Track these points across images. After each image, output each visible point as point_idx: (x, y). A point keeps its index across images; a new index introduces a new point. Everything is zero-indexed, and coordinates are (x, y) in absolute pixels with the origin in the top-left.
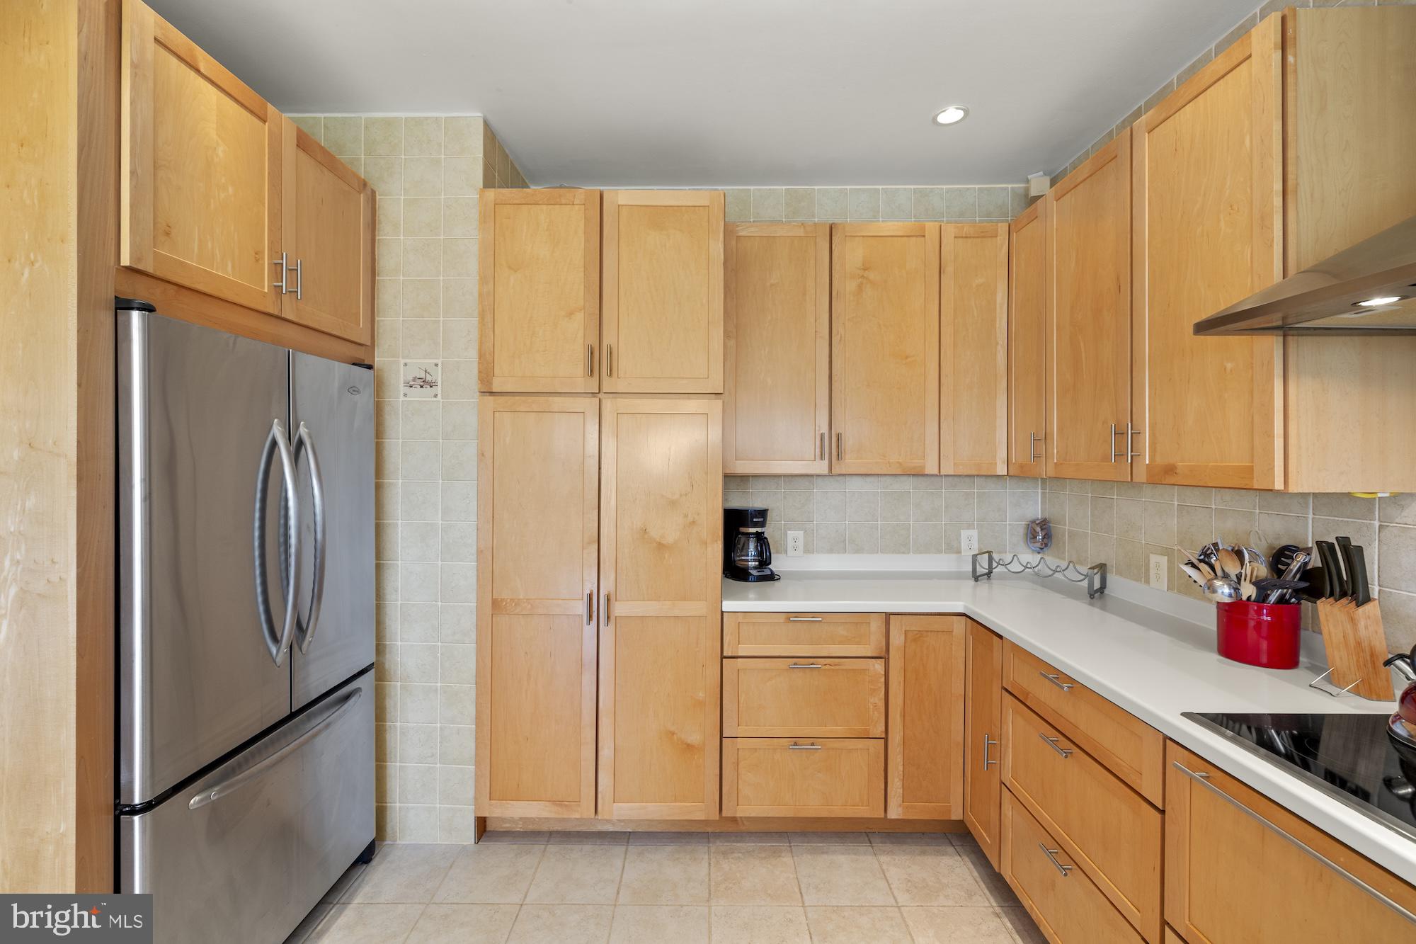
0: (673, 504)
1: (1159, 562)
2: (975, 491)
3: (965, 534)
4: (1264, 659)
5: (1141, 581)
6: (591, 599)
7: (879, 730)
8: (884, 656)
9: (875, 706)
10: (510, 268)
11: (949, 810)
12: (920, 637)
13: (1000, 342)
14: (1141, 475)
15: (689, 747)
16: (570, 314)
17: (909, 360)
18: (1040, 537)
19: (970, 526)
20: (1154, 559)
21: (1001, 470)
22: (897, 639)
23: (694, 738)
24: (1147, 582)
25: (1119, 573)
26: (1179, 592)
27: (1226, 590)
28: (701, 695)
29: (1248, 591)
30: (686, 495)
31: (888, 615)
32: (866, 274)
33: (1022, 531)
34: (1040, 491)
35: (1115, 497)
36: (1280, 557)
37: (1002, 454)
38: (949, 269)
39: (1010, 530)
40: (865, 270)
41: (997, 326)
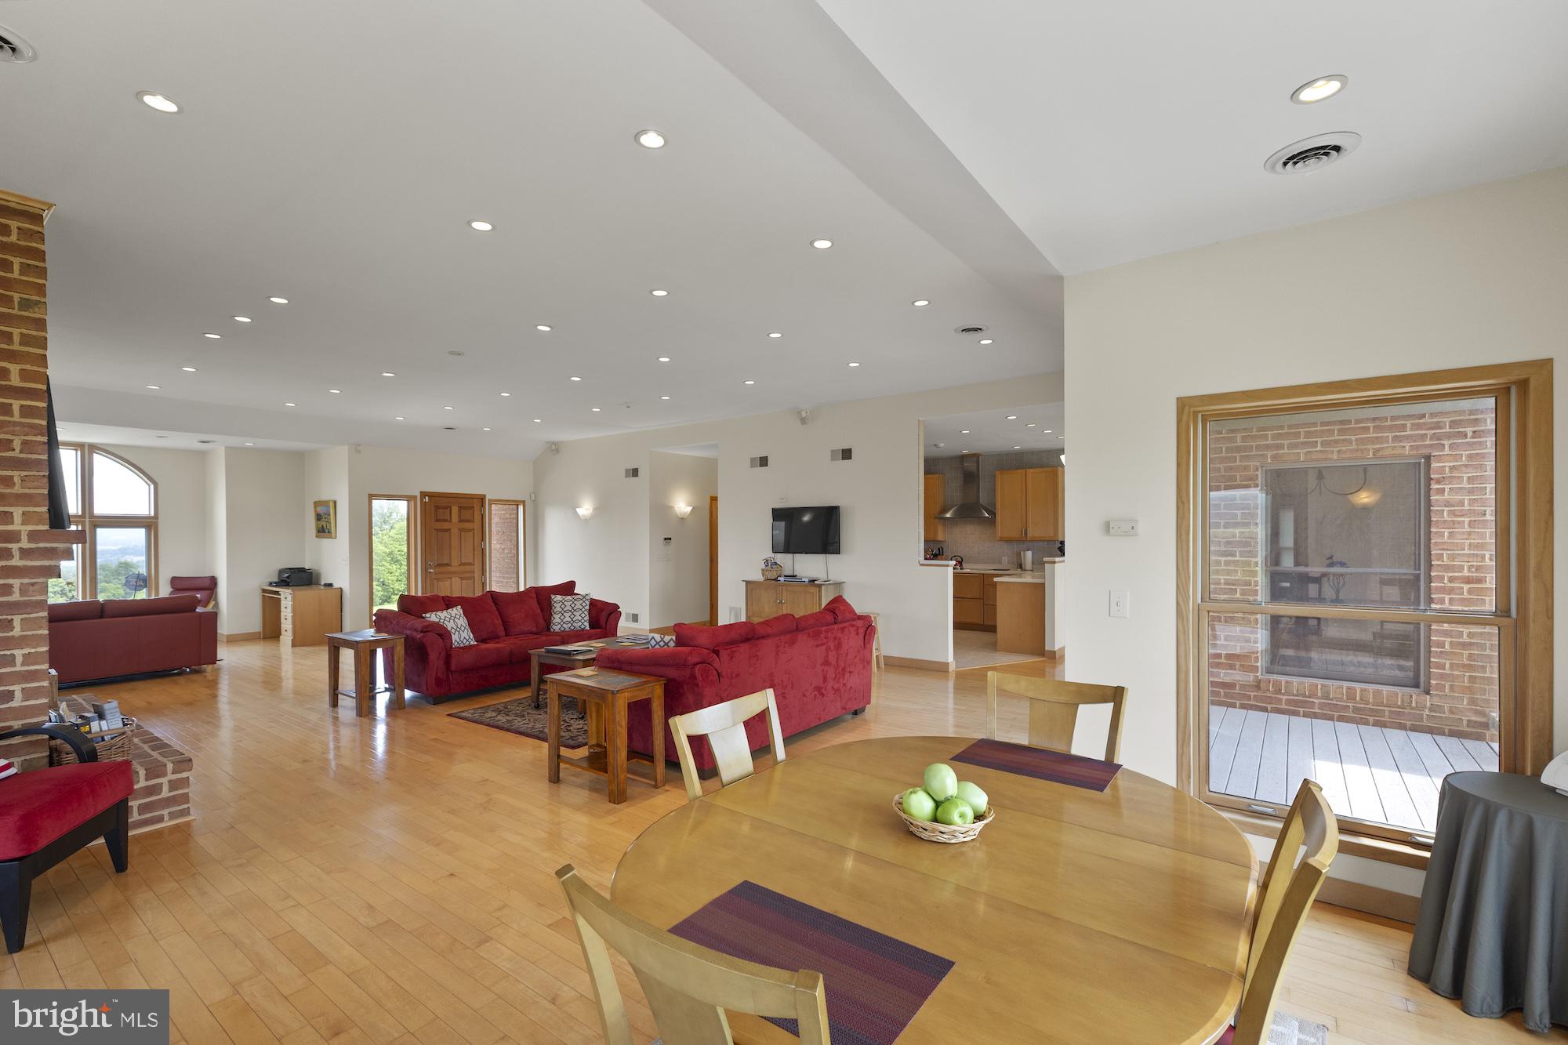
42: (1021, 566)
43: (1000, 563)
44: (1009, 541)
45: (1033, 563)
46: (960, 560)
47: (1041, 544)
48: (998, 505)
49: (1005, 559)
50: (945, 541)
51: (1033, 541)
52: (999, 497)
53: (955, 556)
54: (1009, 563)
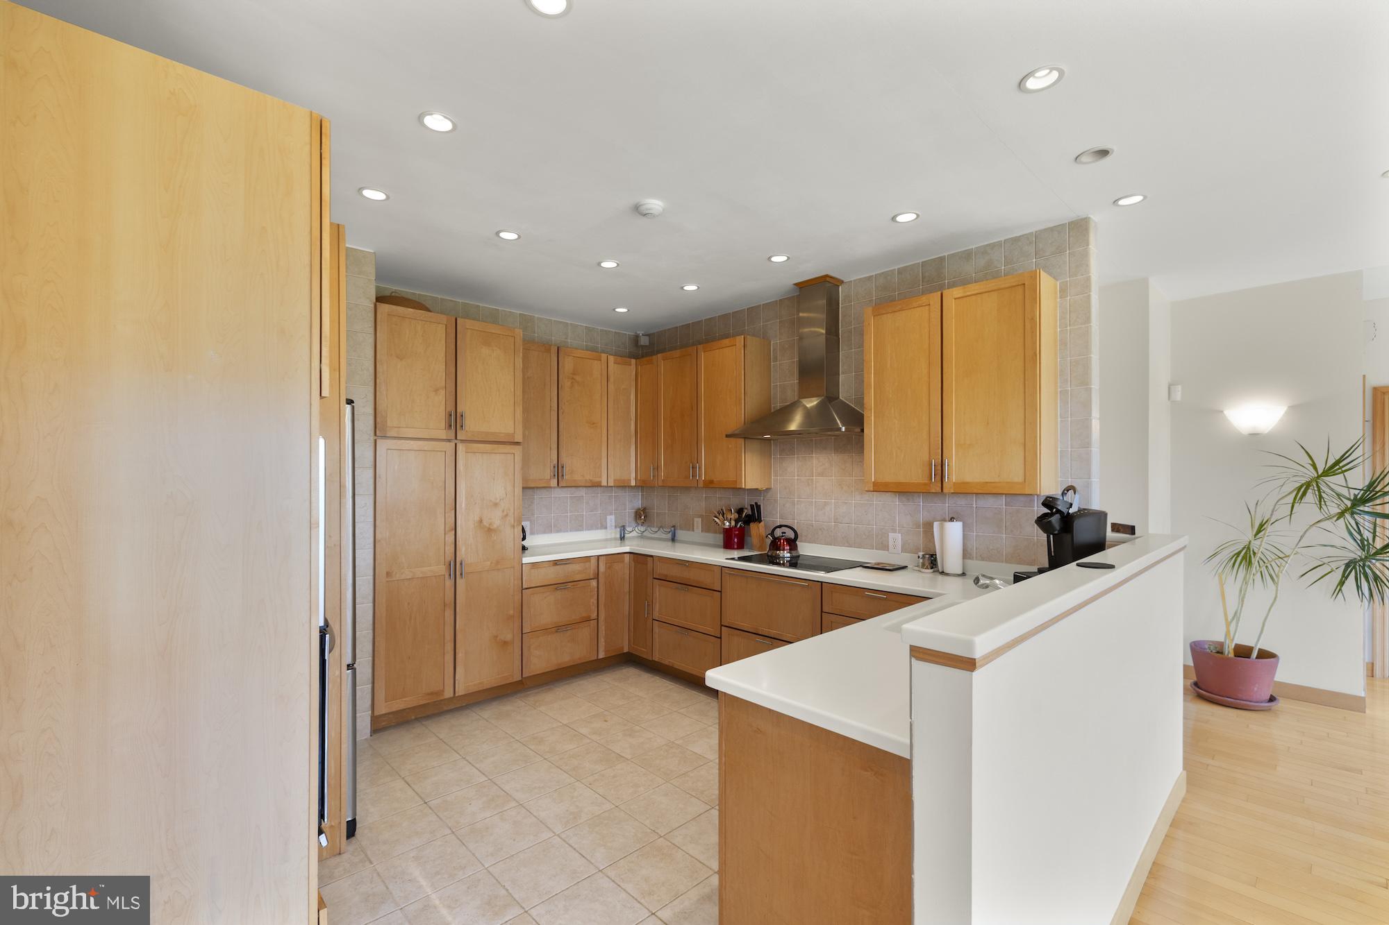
0: (496, 505)
1: (698, 521)
2: (619, 494)
3: (609, 517)
4: (736, 547)
5: (690, 530)
6: (450, 565)
7: (594, 615)
8: (597, 577)
9: (593, 603)
10: (397, 357)
11: (623, 648)
12: (611, 566)
14: (701, 485)
15: (505, 643)
16: (436, 391)
17: (595, 426)
18: (643, 517)
19: (611, 514)
20: (696, 519)
21: (633, 483)
22: (602, 568)
23: (509, 637)
24: (693, 530)
25: (681, 529)
26: (706, 532)
27: (728, 524)
28: (512, 612)
29: (733, 523)
30: (503, 499)
31: (598, 556)
33: (633, 515)
34: (646, 494)
36: (740, 511)
37: (633, 475)
38: (612, 379)
39: (628, 515)
40: (574, 374)
42: (932, 562)
43: (885, 547)
44: (903, 491)
45: (966, 554)
46: (792, 535)
47: (990, 502)
48: (870, 399)
49: (895, 539)
50: (768, 490)
51: (964, 491)
52: (871, 378)
53: (780, 526)
54: (904, 550)
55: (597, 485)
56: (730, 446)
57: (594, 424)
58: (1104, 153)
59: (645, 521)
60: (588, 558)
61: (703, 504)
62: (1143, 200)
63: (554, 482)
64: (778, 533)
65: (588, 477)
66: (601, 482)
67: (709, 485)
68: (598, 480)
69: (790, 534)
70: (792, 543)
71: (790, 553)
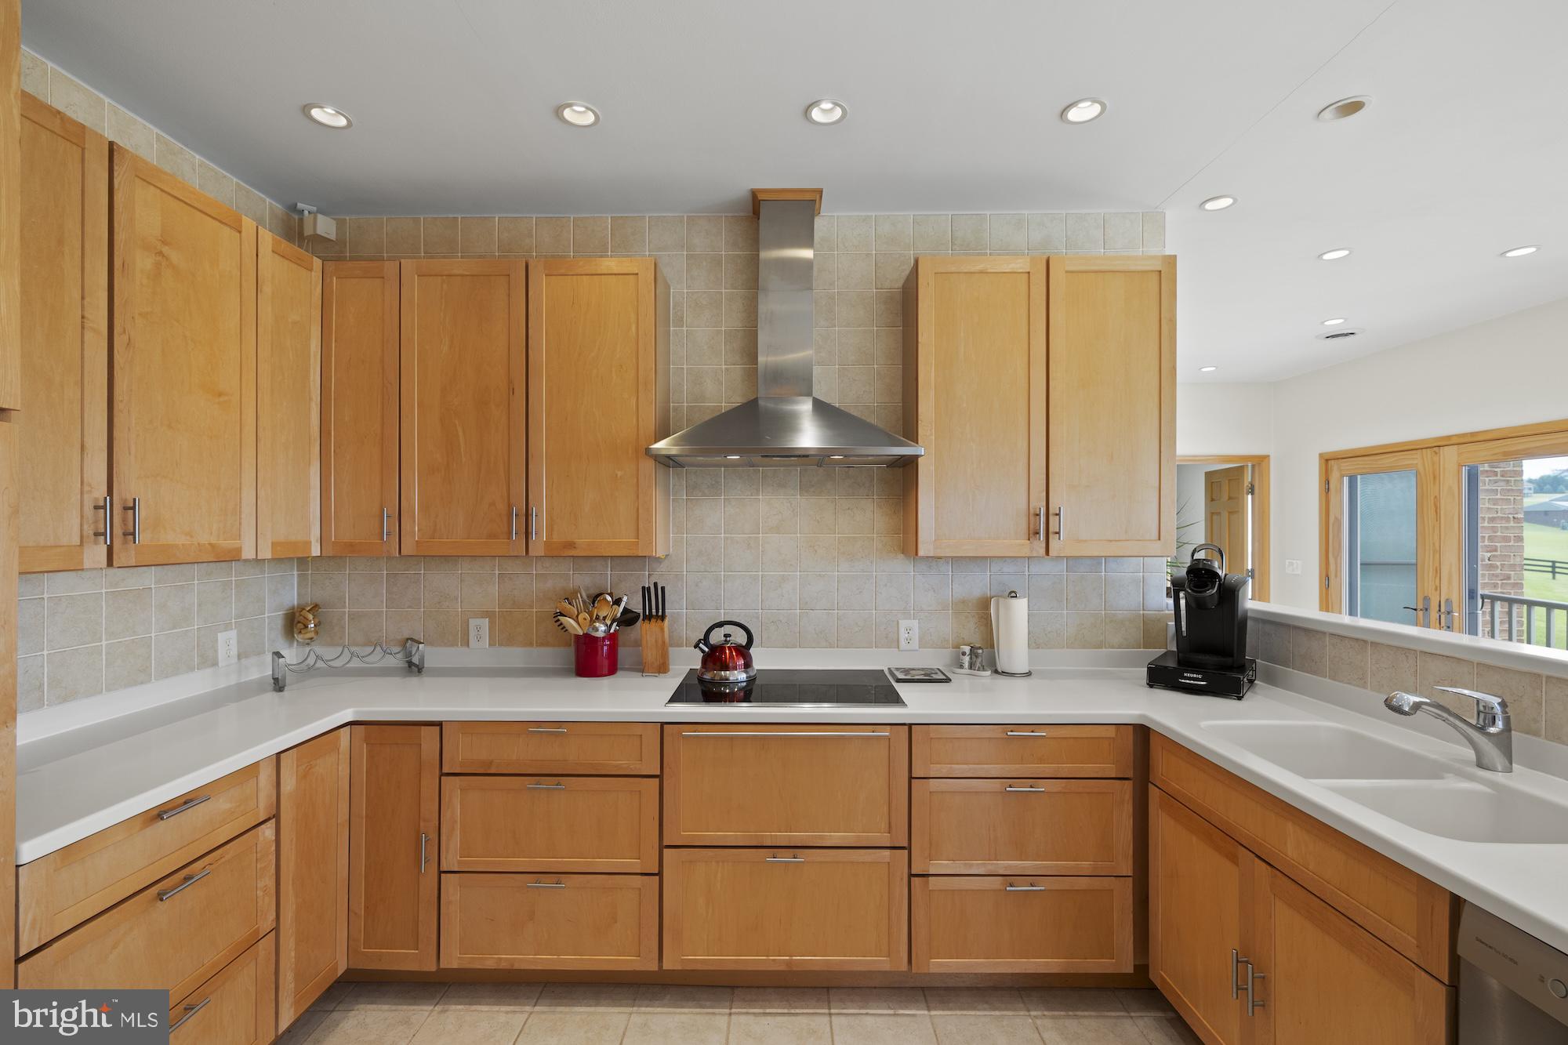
1: (480, 625)
2: (233, 579)
3: (222, 637)
5: (457, 645)
8: (275, 811)
9: (266, 887)
12: (310, 769)
13: (314, 398)
14: (538, 550)
17: (222, 399)
18: (313, 625)
19: (228, 628)
20: (473, 623)
21: (316, 551)
22: (288, 783)
24: (466, 643)
25: (430, 641)
26: (501, 645)
31: (279, 755)
32: (165, 250)
33: (279, 623)
34: (295, 573)
35: (422, 572)
37: (317, 532)
38: (267, 289)
39: (269, 624)
40: (164, 243)
41: (312, 378)
43: (893, 642)
49: (910, 628)
52: (930, 373)
53: (720, 625)
54: (923, 644)
55: (229, 557)
56: (619, 473)
57: (220, 395)
58: (1352, 107)
59: (317, 633)
60: (252, 769)
61: (494, 589)
62: (1233, 204)
63: (97, 553)
64: (717, 637)
65: (204, 538)
66: (239, 550)
67: (562, 552)
68: (230, 544)
69: (740, 638)
70: (743, 651)
71: (746, 672)
